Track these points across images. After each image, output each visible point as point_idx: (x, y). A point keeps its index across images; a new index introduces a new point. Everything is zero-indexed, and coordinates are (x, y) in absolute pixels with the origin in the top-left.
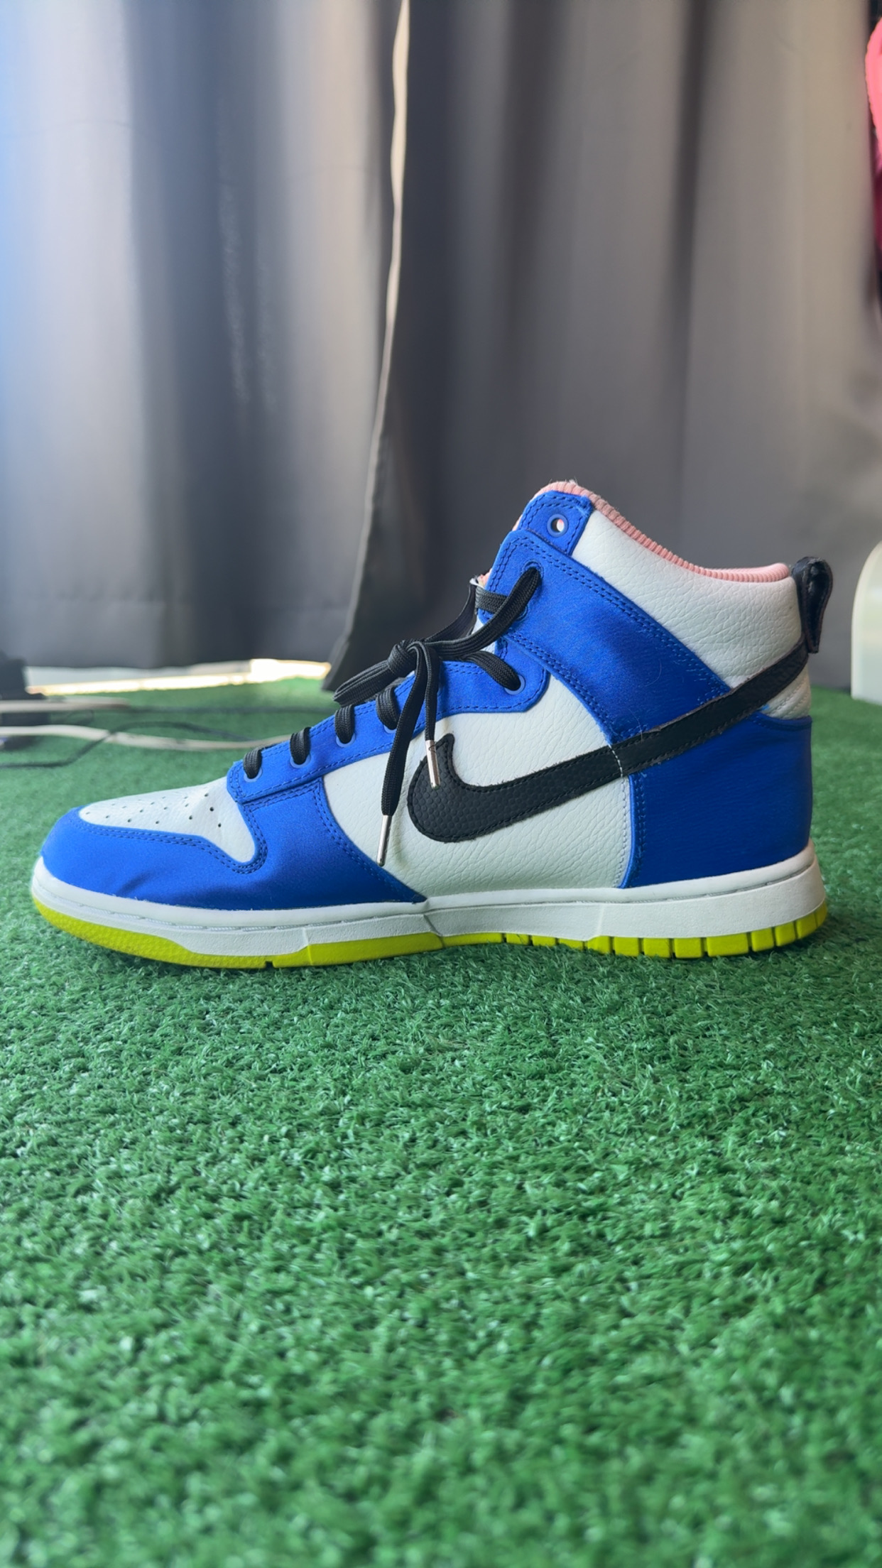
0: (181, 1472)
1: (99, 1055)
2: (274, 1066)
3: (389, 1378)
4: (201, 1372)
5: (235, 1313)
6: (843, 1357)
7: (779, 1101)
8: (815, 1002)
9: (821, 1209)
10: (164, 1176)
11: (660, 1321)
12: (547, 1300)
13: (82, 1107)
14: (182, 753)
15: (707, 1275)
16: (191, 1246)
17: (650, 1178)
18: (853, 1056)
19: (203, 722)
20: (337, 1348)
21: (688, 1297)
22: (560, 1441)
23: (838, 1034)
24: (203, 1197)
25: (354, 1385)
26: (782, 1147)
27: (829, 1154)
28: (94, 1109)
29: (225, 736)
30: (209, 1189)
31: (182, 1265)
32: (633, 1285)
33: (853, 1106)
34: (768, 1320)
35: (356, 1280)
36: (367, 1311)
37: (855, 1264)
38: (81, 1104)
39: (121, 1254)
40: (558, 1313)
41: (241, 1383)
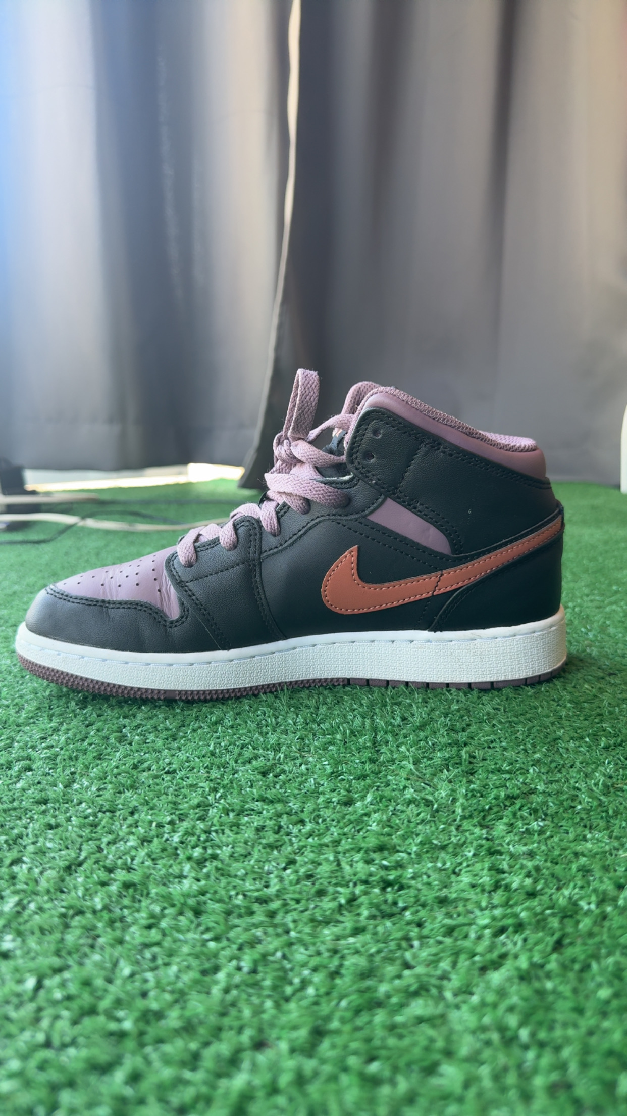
0: (54, 1088)
1: (41, 759)
2: (166, 769)
3: (223, 1014)
4: (81, 1008)
5: (114, 960)
6: (569, 1004)
7: (540, 799)
8: (574, 722)
9: (565, 884)
10: (75, 853)
11: (433, 973)
12: (349, 954)
13: (24, 798)
14: (132, 533)
15: (472, 935)
16: (88, 907)
17: (437, 858)
18: (598, 764)
19: (149, 511)
20: (186, 990)
21: (457, 954)
22: (346, 1069)
23: (589, 747)
24: (103, 869)
25: (195, 1021)
26: (539, 835)
27: (575, 840)
28: (31, 800)
29: (165, 521)
30: (108, 863)
31: (80, 922)
32: (416, 943)
33: (595, 803)
34: (515, 973)
35: (207, 936)
36: (213, 960)
37: (586, 929)
38: (23, 796)
39: (37, 913)
40: (355, 965)
41: (111, 1017)
